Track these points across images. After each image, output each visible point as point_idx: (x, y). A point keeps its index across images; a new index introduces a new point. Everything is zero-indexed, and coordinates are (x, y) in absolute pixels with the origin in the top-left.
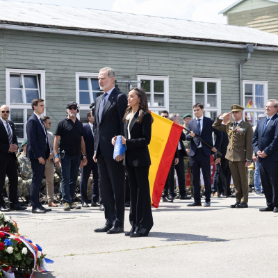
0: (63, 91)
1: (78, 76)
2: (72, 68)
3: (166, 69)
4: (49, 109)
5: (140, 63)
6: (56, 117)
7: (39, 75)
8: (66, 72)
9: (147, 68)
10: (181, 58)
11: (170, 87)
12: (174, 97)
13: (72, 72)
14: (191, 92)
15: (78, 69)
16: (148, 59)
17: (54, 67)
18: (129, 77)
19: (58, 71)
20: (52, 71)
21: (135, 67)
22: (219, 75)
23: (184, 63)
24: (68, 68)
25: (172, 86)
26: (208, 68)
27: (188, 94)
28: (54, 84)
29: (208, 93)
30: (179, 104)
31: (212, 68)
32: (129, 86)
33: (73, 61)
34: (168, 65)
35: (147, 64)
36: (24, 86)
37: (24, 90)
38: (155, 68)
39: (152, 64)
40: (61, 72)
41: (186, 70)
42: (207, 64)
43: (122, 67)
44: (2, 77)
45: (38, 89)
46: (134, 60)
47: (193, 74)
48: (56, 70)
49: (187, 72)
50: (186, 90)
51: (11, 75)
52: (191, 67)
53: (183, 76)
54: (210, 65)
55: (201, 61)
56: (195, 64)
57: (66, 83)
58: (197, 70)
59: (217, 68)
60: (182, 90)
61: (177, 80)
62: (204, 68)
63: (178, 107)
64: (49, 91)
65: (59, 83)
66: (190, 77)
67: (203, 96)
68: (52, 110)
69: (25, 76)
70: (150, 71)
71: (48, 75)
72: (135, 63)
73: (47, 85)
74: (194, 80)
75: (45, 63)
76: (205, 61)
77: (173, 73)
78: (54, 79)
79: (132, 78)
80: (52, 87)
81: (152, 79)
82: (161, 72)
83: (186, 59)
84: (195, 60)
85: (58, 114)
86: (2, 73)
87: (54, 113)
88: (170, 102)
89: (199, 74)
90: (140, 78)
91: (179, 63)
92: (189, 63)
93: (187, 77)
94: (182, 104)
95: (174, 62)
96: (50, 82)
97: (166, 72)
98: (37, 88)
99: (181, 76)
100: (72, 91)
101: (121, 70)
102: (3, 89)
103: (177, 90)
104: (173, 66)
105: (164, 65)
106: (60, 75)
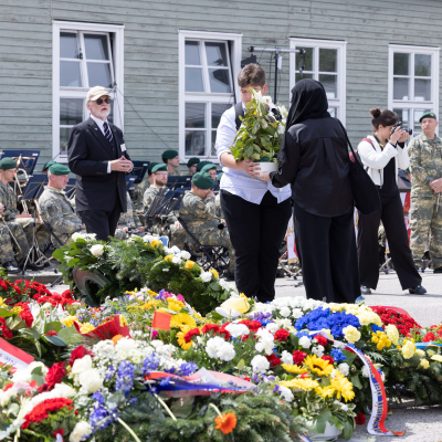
0: (155, 65)
1: (182, 36)
2: (172, 23)
3: (342, 27)
4: (130, 100)
5: (295, 16)
6: (142, 115)
7: (112, 35)
8: (162, 29)
9: (308, 24)
10: (370, 8)
11: (348, 63)
12: (355, 80)
13: (172, 30)
14: (387, 72)
15: (182, 23)
16: (310, 8)
17: (140, 20)
18: (274, 41)
19: (147, 28)
20: (136, 27)
21: (285, 23)
22: (436, 41)
23: (375, 17)
24: (165, 21)
25: (352, 60)
26: (417, 27)
27: (380, 75)
28: (139, 52)
29: (416, 74)
30: (364, 95)
31: (423, 28)
32: (276, 58)
33: (174, 8)
34: (345, 21)
35: (308, 17)
36: (84, 56)
37: (84, 62)
38: (321, 25)
39: (316, 18)
40: (153, 29)
41: (378, 30)
42: (415, 20)
43: (263, 21)
44: (46, 37)
45: (110, 61)
46: (284, 9)
47: (391, 37)
48: (142, 25)
49: (379, 34)
50: (377, 68)
51: (63, 34)
52: (387, 24)
53: (373, 42)
54: (420, 21)
55: (405, 13)
56: (393, 18)
57: (161, 51)
58: (397, 31)
59: (433, 28)
60: (369, 68)
61: (361, 48)
62: (410, 26)
63: (362, 101)
64: (130, 64)
65: (149, 50)
66: (385, 43)
67: (407, 80)
68: (135, 101)
69: (86, 36)
70: (312, 31)
71: (130, 34)
72: (286, 15)
73: (126, 52)
74: (392, 50)
75: (124, 11)
76: (411, 14)
77: (355, 34)
78: (140, 42)
79: (281, 42)
80: (136, 57)
81: (317, 45)
82: (333, 33)
83: (379, 8)
84: (394, 12)
85: (146, 108)
86: (46, 28)
87: (138, 108)
88: (348, 91)
89: (401, 38)
90: (294, 44)
91: (366, 16)
92: (384, 18)
93: (380, 43)
94: (370, 95)
95: (356, 15)
96: (134, 48)
97: (341, 33)
98: (107, 58)
99: (368, 42)
100: (172, 66)
101: (261, 28)
102: (47, 60)
103: (361, 67)
104: (355, 21)
105: (338, 20)
106: (152, 36)
